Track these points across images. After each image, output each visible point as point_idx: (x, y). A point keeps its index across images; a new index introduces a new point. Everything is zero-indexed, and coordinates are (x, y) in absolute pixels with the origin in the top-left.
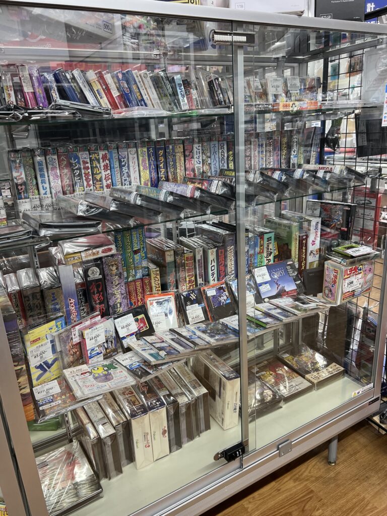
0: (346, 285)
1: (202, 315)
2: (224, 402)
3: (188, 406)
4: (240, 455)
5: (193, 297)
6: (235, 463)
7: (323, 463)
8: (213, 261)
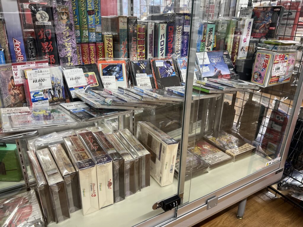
0: (274, 70)
1: (150, 84)
2: (163, 163)
3: (132, 163)
4: (175, 206)
5: (143, 67)
6: (171, 213)
7: (233, 217)
8: (163, 36)
